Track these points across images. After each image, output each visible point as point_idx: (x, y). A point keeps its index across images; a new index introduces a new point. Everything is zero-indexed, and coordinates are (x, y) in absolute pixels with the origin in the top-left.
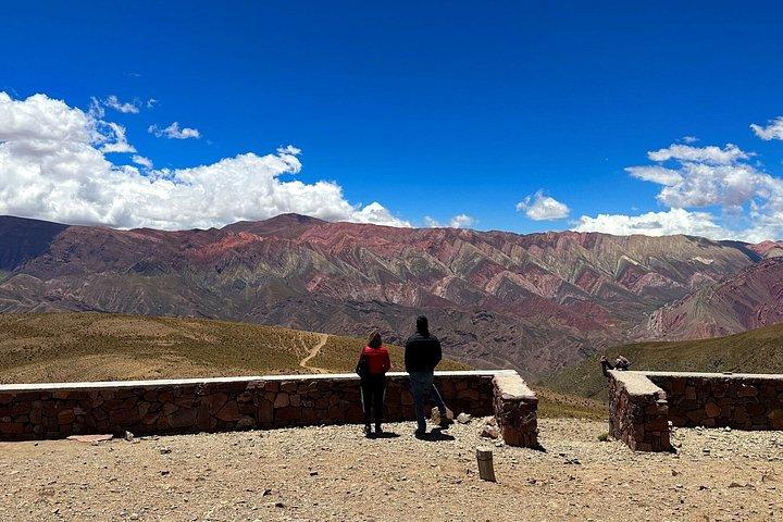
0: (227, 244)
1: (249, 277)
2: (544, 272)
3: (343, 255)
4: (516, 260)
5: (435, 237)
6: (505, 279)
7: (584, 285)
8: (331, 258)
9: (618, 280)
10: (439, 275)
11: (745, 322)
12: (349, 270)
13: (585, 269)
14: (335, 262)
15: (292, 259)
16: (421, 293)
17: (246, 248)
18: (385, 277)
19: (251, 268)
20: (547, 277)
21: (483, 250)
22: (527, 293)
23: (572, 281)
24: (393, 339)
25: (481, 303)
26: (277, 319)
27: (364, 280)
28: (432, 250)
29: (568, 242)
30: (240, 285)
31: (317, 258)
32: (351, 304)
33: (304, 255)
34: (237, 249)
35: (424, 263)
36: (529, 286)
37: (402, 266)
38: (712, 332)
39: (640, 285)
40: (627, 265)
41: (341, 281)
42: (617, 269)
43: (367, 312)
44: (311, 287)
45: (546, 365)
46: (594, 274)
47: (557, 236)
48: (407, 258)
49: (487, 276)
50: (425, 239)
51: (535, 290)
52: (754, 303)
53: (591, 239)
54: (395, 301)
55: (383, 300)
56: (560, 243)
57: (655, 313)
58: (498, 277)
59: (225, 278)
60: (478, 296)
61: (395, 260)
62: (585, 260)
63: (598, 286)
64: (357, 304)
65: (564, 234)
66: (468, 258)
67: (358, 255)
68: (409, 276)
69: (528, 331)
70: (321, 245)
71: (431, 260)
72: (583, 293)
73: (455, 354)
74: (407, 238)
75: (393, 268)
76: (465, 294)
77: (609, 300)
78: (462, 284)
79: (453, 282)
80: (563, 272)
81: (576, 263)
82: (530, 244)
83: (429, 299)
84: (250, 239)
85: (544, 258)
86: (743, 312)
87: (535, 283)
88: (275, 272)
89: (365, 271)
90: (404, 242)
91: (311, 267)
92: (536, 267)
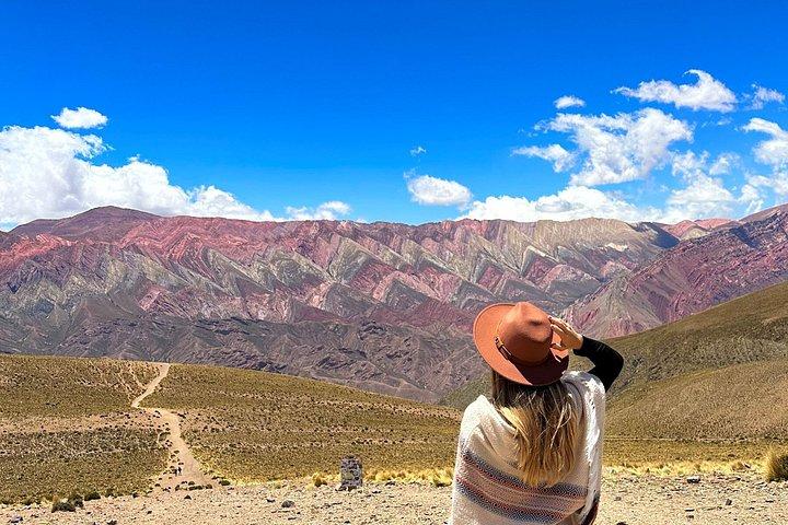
0: (18, 252)
1: (57, 296)
2: (442, 271)
3: (185, 261)
4: (408, 258)
5: (306, 232)
6: (395, 282)
7: (487, 284)
8: (170, 265)
9: (524, 276)
10: (315, 280)
11: (662, 316)
12: (194, 279)
13: (487, 264)
14: (175, 270)
15: (114, 270)
16: (293, 304)
17: (49, 256)
18: (245, 287)
19: (59, 284)
20: (445, 277)
21: (366, 248)
22: (423, 297)
23: (473, 280)
24: (262, 365)
25: (369, 313)
26: (103, 349)
27: (217, 292)
28: (304, 249)
29: (467, 233)
30: (45, 307)
31: (150, 267)
32: (203, 325)
33: (132, 263)
34: (35, 259)
35: (294, 267)
36: (424, 289)
37: (267, 273)
38: (627, 329)
39: (548, 280)
40: (534, 258)
41: (187, 295)
42: (523, 262)
43: (225, 333)
44: (146, 305)
45: (447, 380)
46: (498, 271)
47: (454, 226)
48: (273, 262)
49: (375, 279)
50: (294, 235)
51: (431, 294)
52: (671, 292)
53: (493, 228)
54: (261, 317)
55: (245, 316)
56: (458, 234)
57: (565, 312)
58: (388, 279)
59: (24, 299)
60: (364, 305)
61: (256, 265)
62: (487, 254)
63: (502, 283)
64: (211, 323)
65: (463, 222)
66: (350, 257)
67: (206, 258)
68: (276, 285)
69: (426, 343)
70: (153, 248)
71: (304, 262)
72: (485, 294)
73: (339, 376)
74: (270, 235)
75: (254, 274)
76: (348, 304)
78: (344, 291)
79: (333, 288)
80: (462, 270)
81: (477, 258)
82: (424, 238)
83: (307, 312)
84: (53, 243)
85: (440, 253)
86: (659, 304)
87: (432, 284)
88: (93, 287)
89: (218, 280)
90: (266, 240)
91: (143, 278)
92: (432, 265)
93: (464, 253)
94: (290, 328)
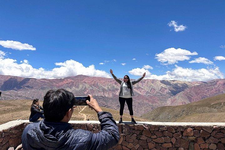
0: (65, 82)
2: (142, 89)
3: (93, 85)
7: (152, 92)
8: (91, 86)
9: (160, 91)
10: (117, 90)
11: (190, 101)
12: (95, 88)
13: (152, 88)
14: (92, 87)
15: (81, 86)
16: (113, 94)
17: (69, 83)
18: (104, 90)
19: (71, 88)
20: (143, 90)
23: (149, 91)
24: (106, 106)
27: (99, 91)
28: (116, 84)
29: (148, 82)
31: (87, 86)
33: (84, 85)
34: (67, 84)
35: (114, 87)
36: (139, 92)
37: (108, 88)
38: (183, 103)
39: (165, 92)
40: (162, 87)
41: (93, 91)
42: (160, 88)
43: (99, 99)
44: (86, 93)
45: (143, 112)
46: (154, 89)
48: (110, 86)
50: (114, 81)
51: (140, 93)
52: (192, 96)
53: (153, 81)
54: (107, 96)
55: (103, 96)
56: (146, 82)
57: (169, 99)
61: (106, 86)
62: (152, 86)
63: (155, 92)
64: (97, 97)
65: (147, 80)
67: (97, 85)
68: (110, 90)
69: (139, 103)
70: (88, 82)
72: (152, 94)
75: (106, 88)
77: (158, 96)
80: (147, 89)
81: (150, 87)
83: (115, 96)
84: (70, 81)
85: (142, 85)
86: (190, 99)
87: (140, 91)
88: (77, 89)
89: (99, 89)
90: (109, 82)
91: (85, 88)
92: (141, 87)
93: (147, 86)
94: (112, 99)
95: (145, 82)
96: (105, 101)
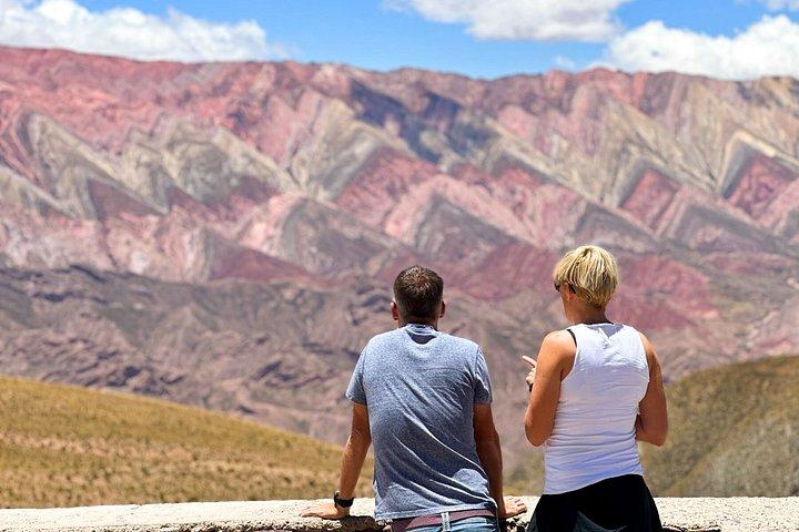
2: (540, 179)
5: (247, 85)
6: (437, 201)
7: (641, 212)
9: (727, 194)
10: (256, 190)
13: (644, 169)
16: (210, 240)
18: (106, 201)
20: (549, 193)
22: (497, 236)
23: (611, 202)
24: (131, 372)
25: (374, 266)
27: (45, 209)
28: (240, 122)
29: (600, 99)
35: (216, 159)
37: (155, 171)
40: (751, 158)
42: (723, 170)
43: (54, 298)
46: (667, 184)
47: (571, 83)
48: (171, 146)
49: (392, 191)
50: (220, 90)
51: (515, 228)
53: (657, 92)
54: (138, 266)
55: (102, 264)
56: (581, 100)
58: (420, 193)
60: (365, 249)
61: (134, 152)
62: (643, 145)
63: (676, 213)
64: (27, 275)
65: (592, 75)
67: (24, 134)
68: (175, 197)
71: (237, 150)
72: (637, 234)
73: (300, 405)
74: (168, 89)
75: (129, 174)
76: (331, 244)
77: (705, 248)
78: (323, 216)
79: (299, 209)
80: (586, 178)
81: (621, 153)
82: (503, 106)
83: (233, 259)
85: (540, 142)
87: (518, 208)
89: (49, 183)
90: (159, 100)
92: (519, 166)
93: (592, 146)
94: (197, 293)
95: (563, 107)
96: (128, 322)
